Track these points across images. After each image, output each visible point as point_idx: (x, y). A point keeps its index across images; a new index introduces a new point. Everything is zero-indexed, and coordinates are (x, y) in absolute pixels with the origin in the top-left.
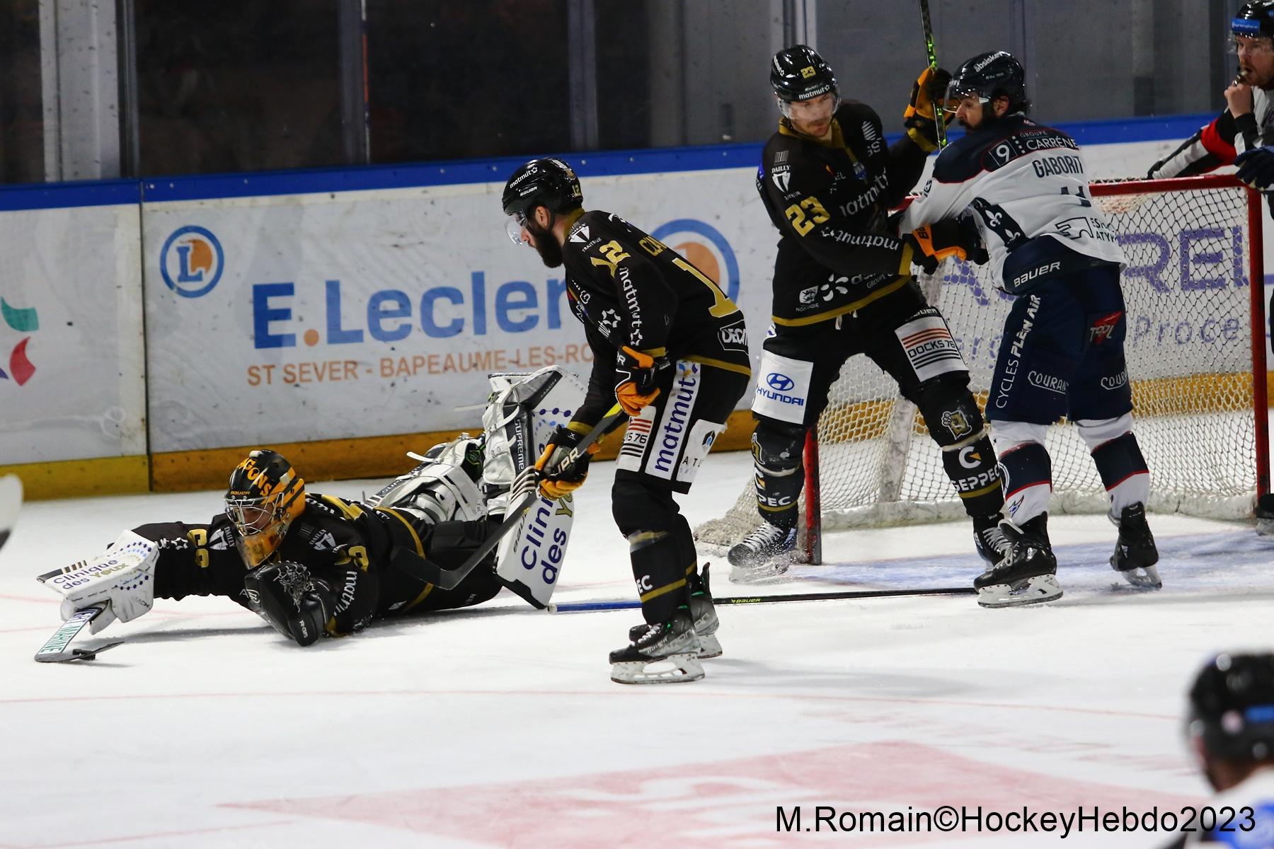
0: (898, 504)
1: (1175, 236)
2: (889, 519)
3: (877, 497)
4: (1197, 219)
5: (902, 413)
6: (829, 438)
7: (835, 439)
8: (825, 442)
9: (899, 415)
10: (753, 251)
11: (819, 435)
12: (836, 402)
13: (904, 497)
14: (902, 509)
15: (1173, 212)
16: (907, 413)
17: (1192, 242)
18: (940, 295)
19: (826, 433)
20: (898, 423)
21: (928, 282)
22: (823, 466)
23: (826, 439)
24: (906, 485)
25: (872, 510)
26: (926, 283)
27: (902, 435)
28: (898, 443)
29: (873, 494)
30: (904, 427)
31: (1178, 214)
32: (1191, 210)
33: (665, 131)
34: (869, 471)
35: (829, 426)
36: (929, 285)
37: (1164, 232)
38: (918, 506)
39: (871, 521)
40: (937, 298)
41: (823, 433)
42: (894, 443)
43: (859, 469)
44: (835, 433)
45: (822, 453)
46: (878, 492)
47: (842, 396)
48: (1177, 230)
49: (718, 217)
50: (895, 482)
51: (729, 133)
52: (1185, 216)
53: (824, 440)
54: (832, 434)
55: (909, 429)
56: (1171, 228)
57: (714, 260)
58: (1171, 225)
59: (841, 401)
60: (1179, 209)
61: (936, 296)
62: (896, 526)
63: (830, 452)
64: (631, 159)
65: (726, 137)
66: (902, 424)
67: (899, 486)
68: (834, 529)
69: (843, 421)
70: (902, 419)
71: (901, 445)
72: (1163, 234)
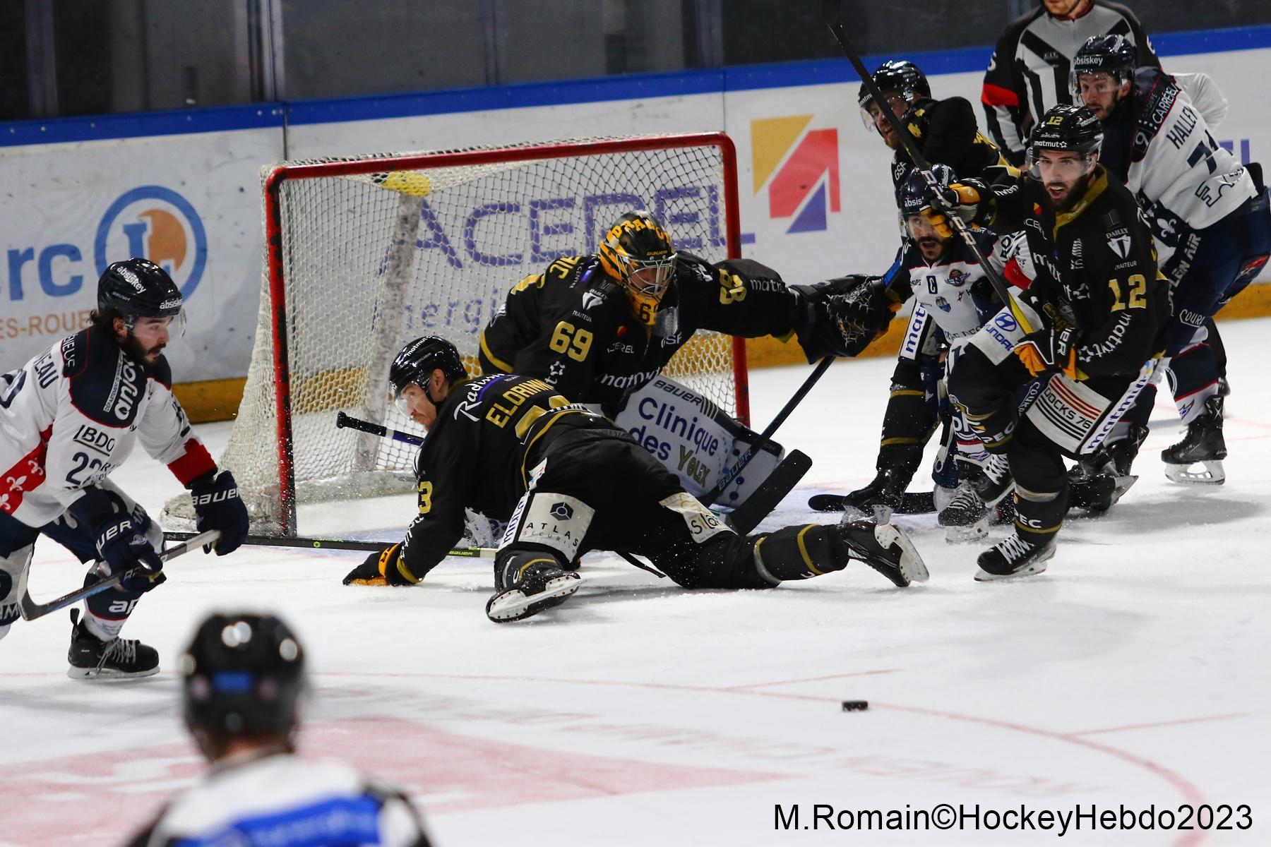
0: (374, 474)
1: (652, 198)
2: (365, 489)
3: (353, 466)
4: (672, 180)
5: (376, 381)
6: (302, 406)
7: (309, 407)
8: (299, 411)
9: (373, 382)
10: (220, 217)
11: (291, 404)
12: (307, 370)
13: (381, 466)
14: (378, 478)
15: (648, 174)
16: (382, 381)
17: (669, 202)
18: (412, 260)
19: (299, 401)
20: (373, 391)
21: (400, 246)
22: (297, 435)
23: (299, 408)
24: (383, 456)
25: (349, 480)
26: (399, 247)
27: (378, 403)
28: (373, 412)
29: (349, 463)
30: (379, 395)
31: (653, 175)
32: (665, 171)
33: (127, 97)
34: (343, 440)
35: (302, 394)
36: (401, 249)
37: (641, 194)
38: (395, 476)
39: (348, 492)
40: (410, 262)
41: (296, 401)
42: (369, 411)
43: (334, 439)
44: (308, 401)
45: (296, 423)
46: (354, 461)
47: (313, 363)
48: (652, 192)
49: (183, 183)
50: (372, 451)
51: (192, 97)
52: (659, 177)
53: (297, 410)
54: (305, 402)
55: (383, 397)
56: (647, 189)
57: (180, 228)
58: (647, 187)
59: (312, 369)
60: (653, 170)
61: (408, 260)
62: (373, 497)
63: (303, 421)
64: (93, 125)
65: (190, 101)
66: (377, 392)
67: (375, 456)
68: (309, 500)
69: (315, 388)
70: (376, 386)
71: (377, 414)
72: (640, 196)
